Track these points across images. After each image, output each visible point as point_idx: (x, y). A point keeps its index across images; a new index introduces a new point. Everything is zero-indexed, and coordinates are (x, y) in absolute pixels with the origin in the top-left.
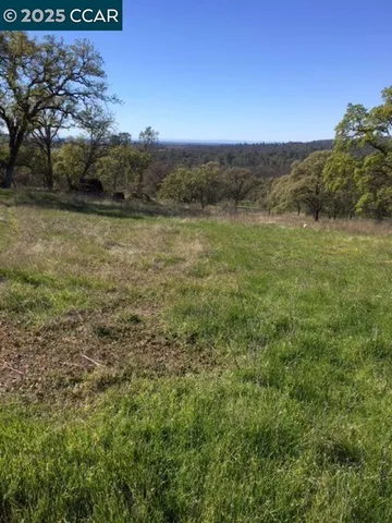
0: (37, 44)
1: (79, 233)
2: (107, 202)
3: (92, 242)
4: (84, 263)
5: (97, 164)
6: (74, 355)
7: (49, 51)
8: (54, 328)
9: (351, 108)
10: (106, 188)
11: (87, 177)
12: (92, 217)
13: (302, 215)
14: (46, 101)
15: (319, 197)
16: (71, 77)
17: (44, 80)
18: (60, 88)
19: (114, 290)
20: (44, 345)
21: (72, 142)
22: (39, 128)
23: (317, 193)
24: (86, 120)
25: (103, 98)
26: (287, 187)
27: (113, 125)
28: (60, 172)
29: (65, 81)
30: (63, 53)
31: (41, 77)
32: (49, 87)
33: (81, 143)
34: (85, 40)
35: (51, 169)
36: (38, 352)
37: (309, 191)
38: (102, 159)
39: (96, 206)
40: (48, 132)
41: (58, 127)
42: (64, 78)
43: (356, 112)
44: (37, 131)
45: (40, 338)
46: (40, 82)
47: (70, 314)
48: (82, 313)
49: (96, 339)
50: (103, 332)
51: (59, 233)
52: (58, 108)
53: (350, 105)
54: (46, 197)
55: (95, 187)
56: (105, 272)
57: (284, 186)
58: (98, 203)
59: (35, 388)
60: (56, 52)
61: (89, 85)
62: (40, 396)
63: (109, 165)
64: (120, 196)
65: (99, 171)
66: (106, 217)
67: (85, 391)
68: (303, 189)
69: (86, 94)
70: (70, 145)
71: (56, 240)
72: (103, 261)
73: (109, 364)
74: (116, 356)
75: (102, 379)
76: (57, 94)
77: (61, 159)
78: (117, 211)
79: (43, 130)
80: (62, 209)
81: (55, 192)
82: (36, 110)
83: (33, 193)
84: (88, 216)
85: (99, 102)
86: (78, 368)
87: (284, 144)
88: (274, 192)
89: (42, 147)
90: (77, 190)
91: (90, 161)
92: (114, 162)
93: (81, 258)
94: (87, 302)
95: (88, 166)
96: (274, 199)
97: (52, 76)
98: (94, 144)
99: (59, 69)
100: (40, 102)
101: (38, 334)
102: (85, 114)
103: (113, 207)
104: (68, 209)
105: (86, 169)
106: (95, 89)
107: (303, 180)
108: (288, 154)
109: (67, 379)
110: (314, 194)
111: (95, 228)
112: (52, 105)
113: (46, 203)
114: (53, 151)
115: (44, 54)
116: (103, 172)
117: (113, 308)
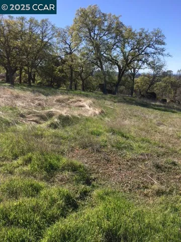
0: (136, 32)
1: (145, 117)
2: (158, 103)
3: (151, 122)
4: (147, 132)
5: (155, 85)
6: (144, 174)
7: (141, 35)
8: (135, 160)
10: (158, 97)
11: (149, 91)
12: (151, 110)
14: (135, 57)
16: (149, 46)
17: (136, 48)
18: (143, 51)
19: (162, 147)
20: (130, 167)
21: (144, 75)
22: (131, 69)
24: (152, 65)
25: (162, 55)
27: (165, 67)
28: (137, 89)
29: (146, 48)
30: (147, 36)
31: (135, 47)
32: (138, 51)
33: (148, 76)
34: (158, 28)
35: (133, 87)
36: (128, 169)
38: (157, 83)
39: (153, 105)
40: (134, 71)
41: (139, 69)
42: (145, 46)
44: (130, 71)
45: (128, 163)
46: (135, 49)
47: (142, 155)
48: (147, 155)
49: (155, 169)
50: (158, 167)
51: (135, 116)
52: (141, 60)
54: (130, 100)
55: (153, 96)
56: (157, 137)
58: (154, 103)
59: (127, 186)
60: (144, 35)
61: (156, 49)
62: (130, 190)
63: (160, 86)
64: (164, 101)
65: (155, 89)
66: (157, 110)
67: (150, 194)
69: (154, 53)
70: (143, 77)
71: (134, 119)
72: (156, 131)
73: (162, 184)
74: (165, 180)
75: (159, 190)
76: (141, 54)
77: (138, 83)
78: (163, 108)
79: (132, 70)
80: (137, 105)
81: (134, 97)
82: (131, 62)
83: (125, 97)
84: (149, 109)
85: (160, 56)
86: (146, 181)
89: (131, 77)
90: (144, 97)
91: (152, 83)
92: (164, 85)
93: (146, 128)
94: (150, 150)
95: (150, 86)
97: (140, 46)
98: (155, 76)
99: (144, 43)
100: (133, 58)
101: (128, 161)
102: (152, 62)
103: (161, 106)
104: (140, 106)
105: (149, 87)
106: (159, 51)
109: (142, 185)
111: (152, 115)
112: (138, 59)
113: (130, 102)
114: (135, 79)
115: (138, 37)
116: (157, 89)
117: (162, 156)
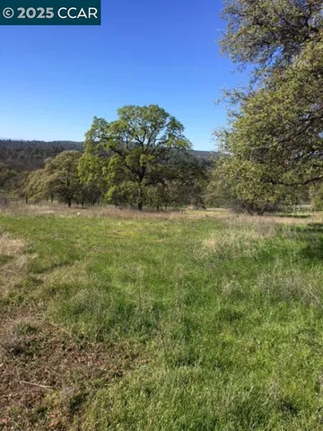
9: (97, 120)
13: (55, 202)
15: (70, 187)
23: (68, 184)
26: (42, 180)
37: (62, 183)
43: (100, 123)
53: (95, 117)
57: (40, 178)
68: (57, 181)
87: (28, 142)
88: (31, 183)
96: (31, 189)
107: (56, 174)
108: (34, 151)
110: (66, 185)
